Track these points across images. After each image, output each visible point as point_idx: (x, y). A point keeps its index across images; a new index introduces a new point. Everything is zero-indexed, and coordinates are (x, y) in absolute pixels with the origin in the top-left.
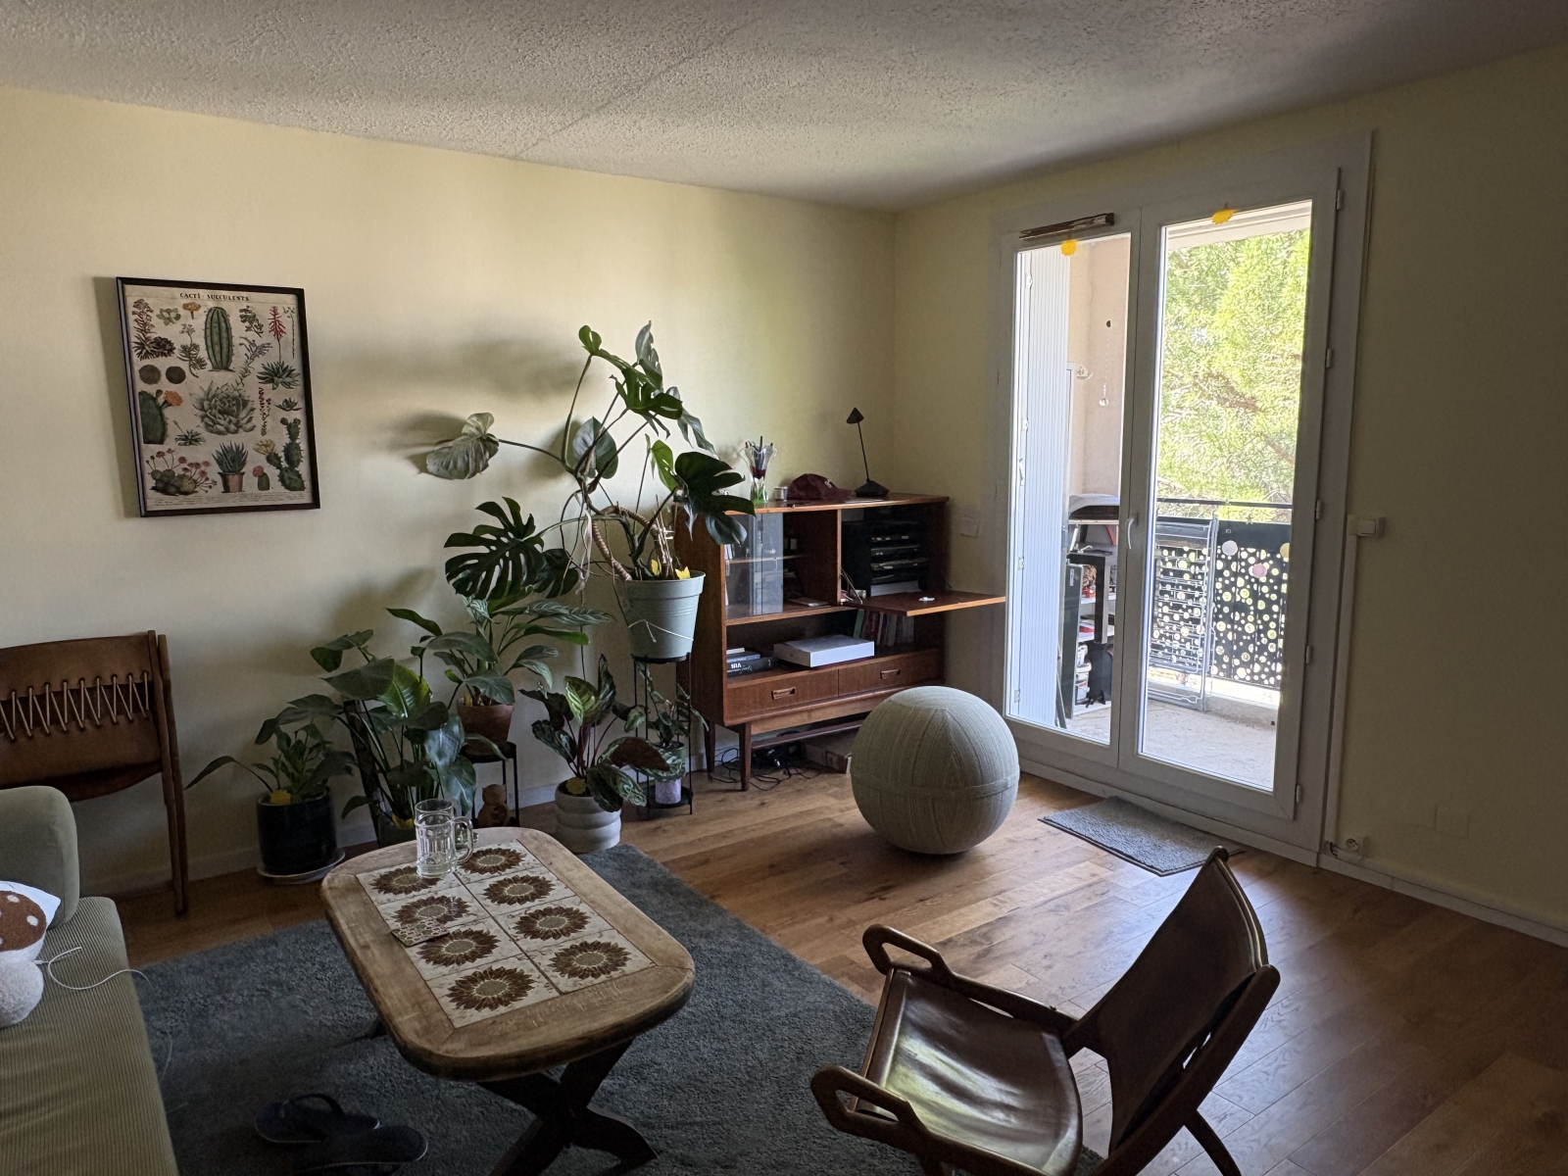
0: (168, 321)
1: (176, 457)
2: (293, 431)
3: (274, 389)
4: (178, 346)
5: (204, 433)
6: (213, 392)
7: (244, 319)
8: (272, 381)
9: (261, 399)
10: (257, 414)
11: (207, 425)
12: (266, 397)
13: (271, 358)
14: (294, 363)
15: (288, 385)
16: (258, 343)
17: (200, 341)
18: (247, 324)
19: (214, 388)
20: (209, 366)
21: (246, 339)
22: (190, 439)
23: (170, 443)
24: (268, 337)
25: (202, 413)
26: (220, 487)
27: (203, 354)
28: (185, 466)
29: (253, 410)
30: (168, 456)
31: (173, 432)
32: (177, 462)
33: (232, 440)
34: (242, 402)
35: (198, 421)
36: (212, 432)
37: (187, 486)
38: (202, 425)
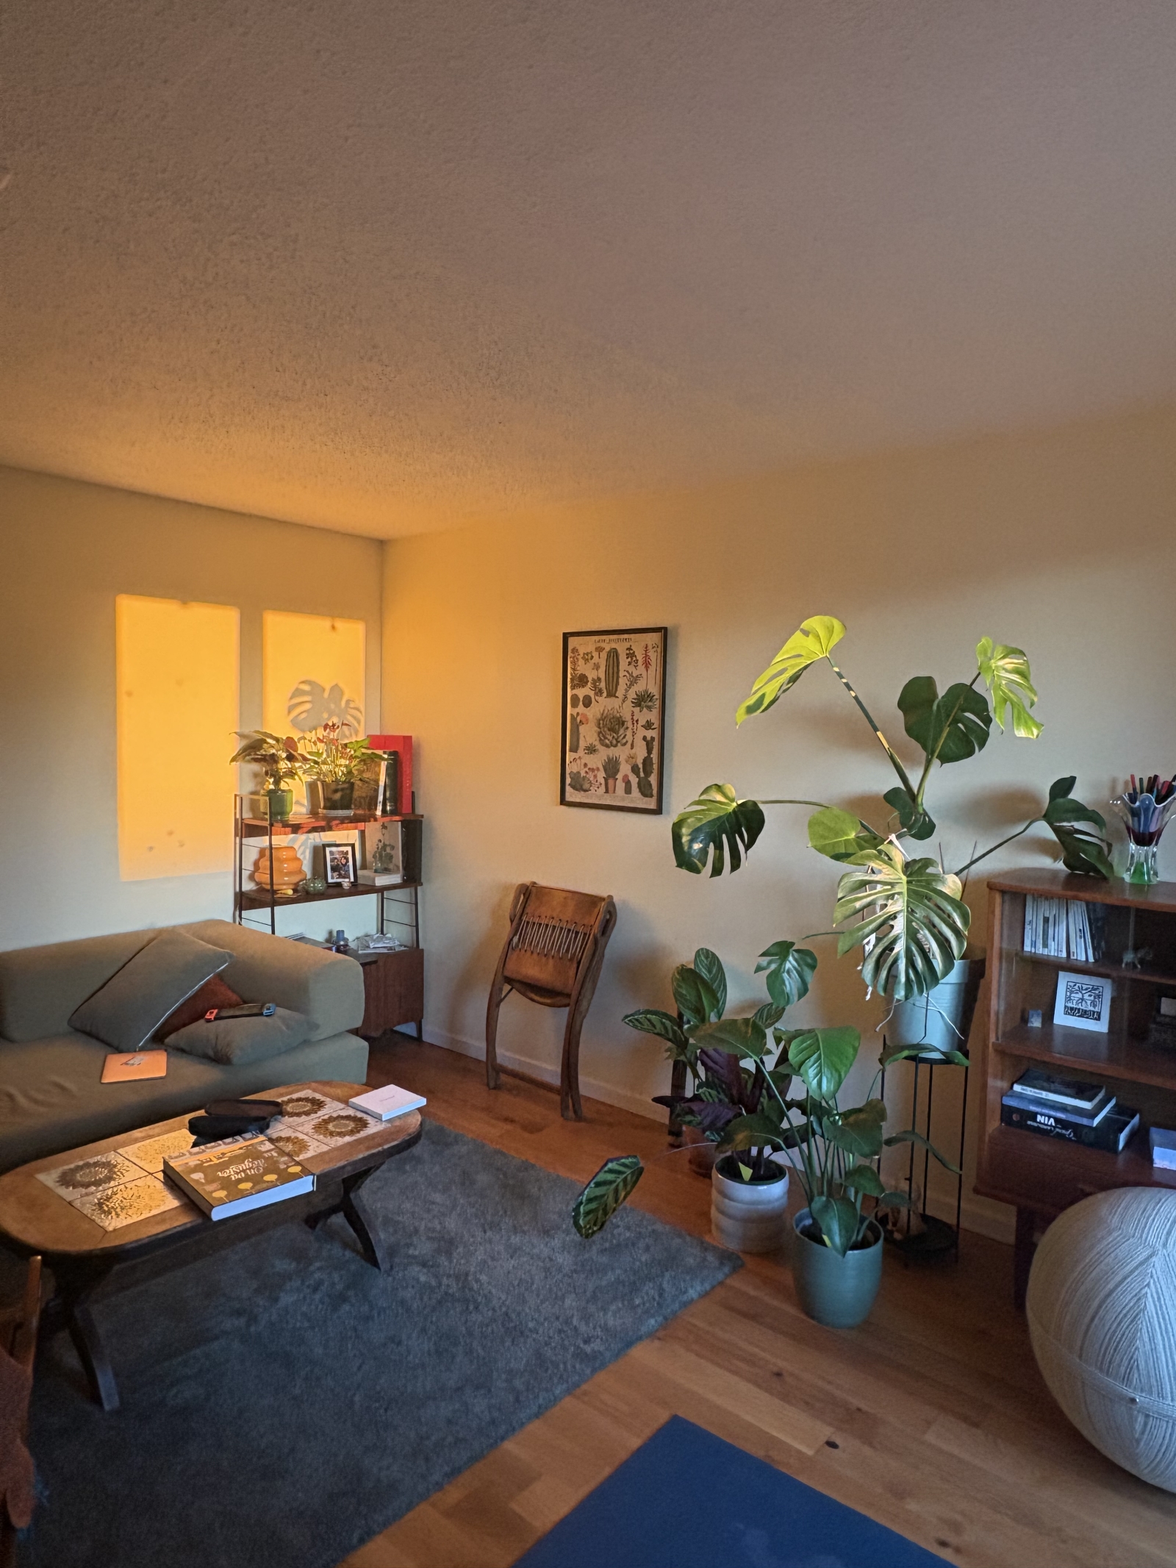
0: (586, 661)
1: (583, 761)
2: (650, 746)
3: (641, 711)
4: (590, 679)
5: (599, 746)
6: (605, 714)
7: (628, 656)
8: (639, 705)
9: (632, 719)
10: (629, 733)
11: (600, 740)
12: (635, 718)
13: (640, 687)
14: (654, 690)
15: (649, 708)
16: (634, 675)
17: (602, 676)
18: (629, 659)
19: (606, 711)
20: (605, 694)
21: (628, 672)
22: (591, 750)
23: (581, 752)
24: (641, 669)
25: (599, 730)
26: (603, 788)
27: (603, 685)
28: (587, 769)
29: (627, 728)
30: (578, 761)
31: (582, 744)
32: (582, 767)
33: (613, 752)
34: (621, 722)
35: (596, 735)
36: (603, 745)
37: (586, 786)
38: (598, 739)
